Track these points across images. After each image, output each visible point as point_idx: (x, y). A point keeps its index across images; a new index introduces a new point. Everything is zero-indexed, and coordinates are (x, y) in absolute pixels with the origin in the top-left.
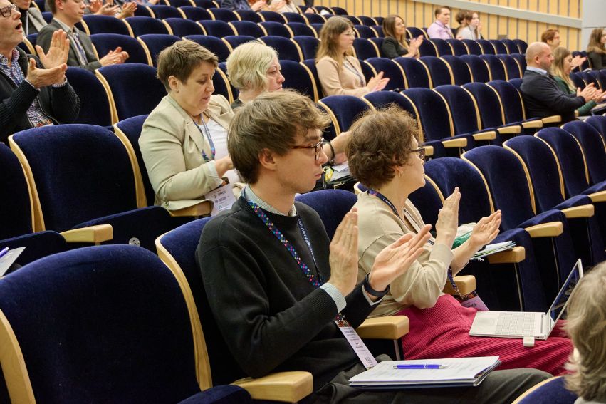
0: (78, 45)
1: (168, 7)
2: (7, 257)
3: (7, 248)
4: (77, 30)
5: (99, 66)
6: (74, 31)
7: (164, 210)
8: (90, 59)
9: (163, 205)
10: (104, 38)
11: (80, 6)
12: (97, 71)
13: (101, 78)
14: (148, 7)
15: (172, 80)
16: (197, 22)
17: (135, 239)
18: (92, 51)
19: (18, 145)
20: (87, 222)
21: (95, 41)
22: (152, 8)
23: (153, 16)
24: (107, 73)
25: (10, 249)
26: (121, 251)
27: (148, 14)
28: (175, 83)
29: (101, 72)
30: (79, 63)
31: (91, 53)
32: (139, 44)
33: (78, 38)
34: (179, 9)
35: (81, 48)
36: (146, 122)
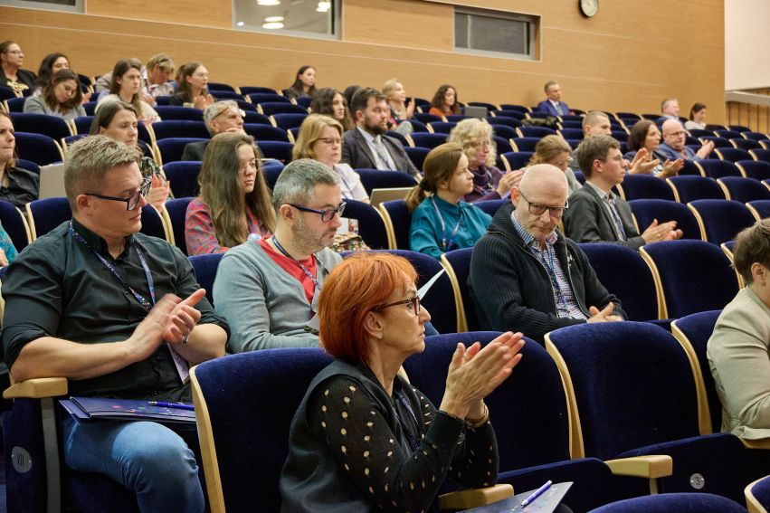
0: (614, 215)
1: (721, 163)
2: (552, 493)
3: (550, 482)
4: (614, 196)
5: (643, 243)
6: (611, 197)
7: (735, 438)
8: (629, 233)
9: (735, 432)
10: (646, 204)
11: (621, 164)
12: (641, 248)
13: (646, 257)
14: (695, 163)
15: (756, 268)
16: (763, 182)
17: (698, 475)
18: (632, 222)
19: (557, 347)
20: (639, 450)
21: (636, 210)
22: (702, 163)
23: (703, 174)
24: (654, 251)
25: (554, 483)
26: (704, 503)
27: (697, 171)
28: (760, 272)
29: (646, 250)
30: (616, 239)
31: (629, 225)
32: (690, 212)
33: (615, 206)
34: (736, 164)
35: (618, 218)
36: (720, 321)
